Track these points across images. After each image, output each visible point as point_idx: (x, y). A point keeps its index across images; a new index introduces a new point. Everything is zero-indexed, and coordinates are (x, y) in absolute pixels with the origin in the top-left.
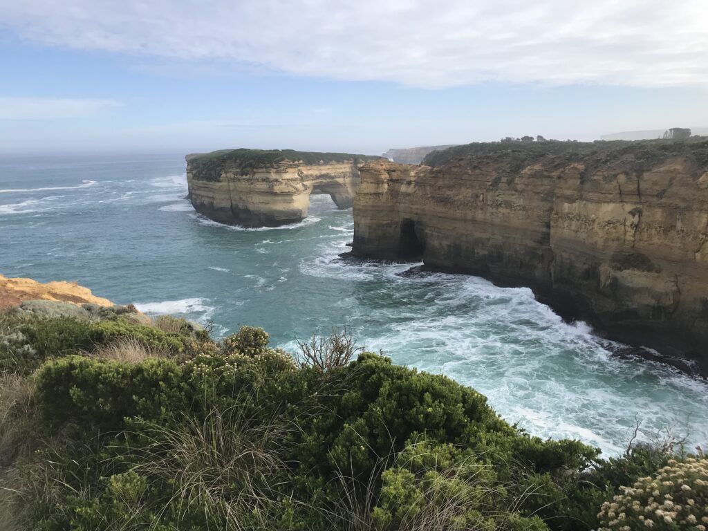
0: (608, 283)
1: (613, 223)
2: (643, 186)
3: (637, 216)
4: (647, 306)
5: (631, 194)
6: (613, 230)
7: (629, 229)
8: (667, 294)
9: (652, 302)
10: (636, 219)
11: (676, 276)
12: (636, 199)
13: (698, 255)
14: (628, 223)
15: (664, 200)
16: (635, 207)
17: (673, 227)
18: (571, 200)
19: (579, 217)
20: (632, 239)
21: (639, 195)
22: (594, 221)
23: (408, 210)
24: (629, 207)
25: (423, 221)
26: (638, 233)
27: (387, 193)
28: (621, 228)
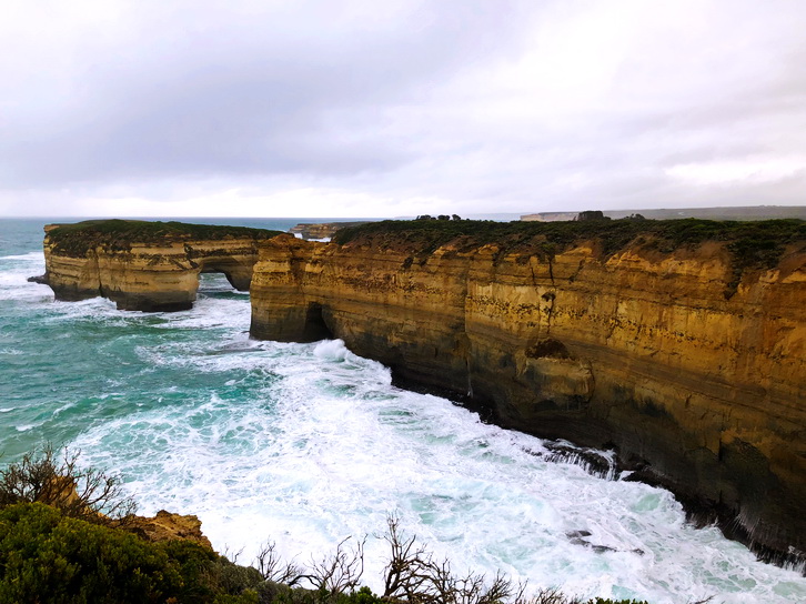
0: (524, 371)
1: (528, 307)
2: (555, 268)
3: (550, 301)
4: (565, 395)
5: (544, 277)
6: (527, 314)
7: (544, 314)
8: (582, 383)
9: (569, 391)
10: (549, 304)
11: (590, 363)
12: (548, 282)
13: (610, 341)
14: (542, 308)
15: (575, 284)
16: (548, 291)
17: (585, 311)
18: (484, 282)
19: (492, 300)
20: (547, 324)
21: (552, 278)
22: (508, 305)
23: (314, 292)
24: (542, 291)
25: (331, 304)
26: (552, 318)
27: (289, 272)
28: (535, 313)
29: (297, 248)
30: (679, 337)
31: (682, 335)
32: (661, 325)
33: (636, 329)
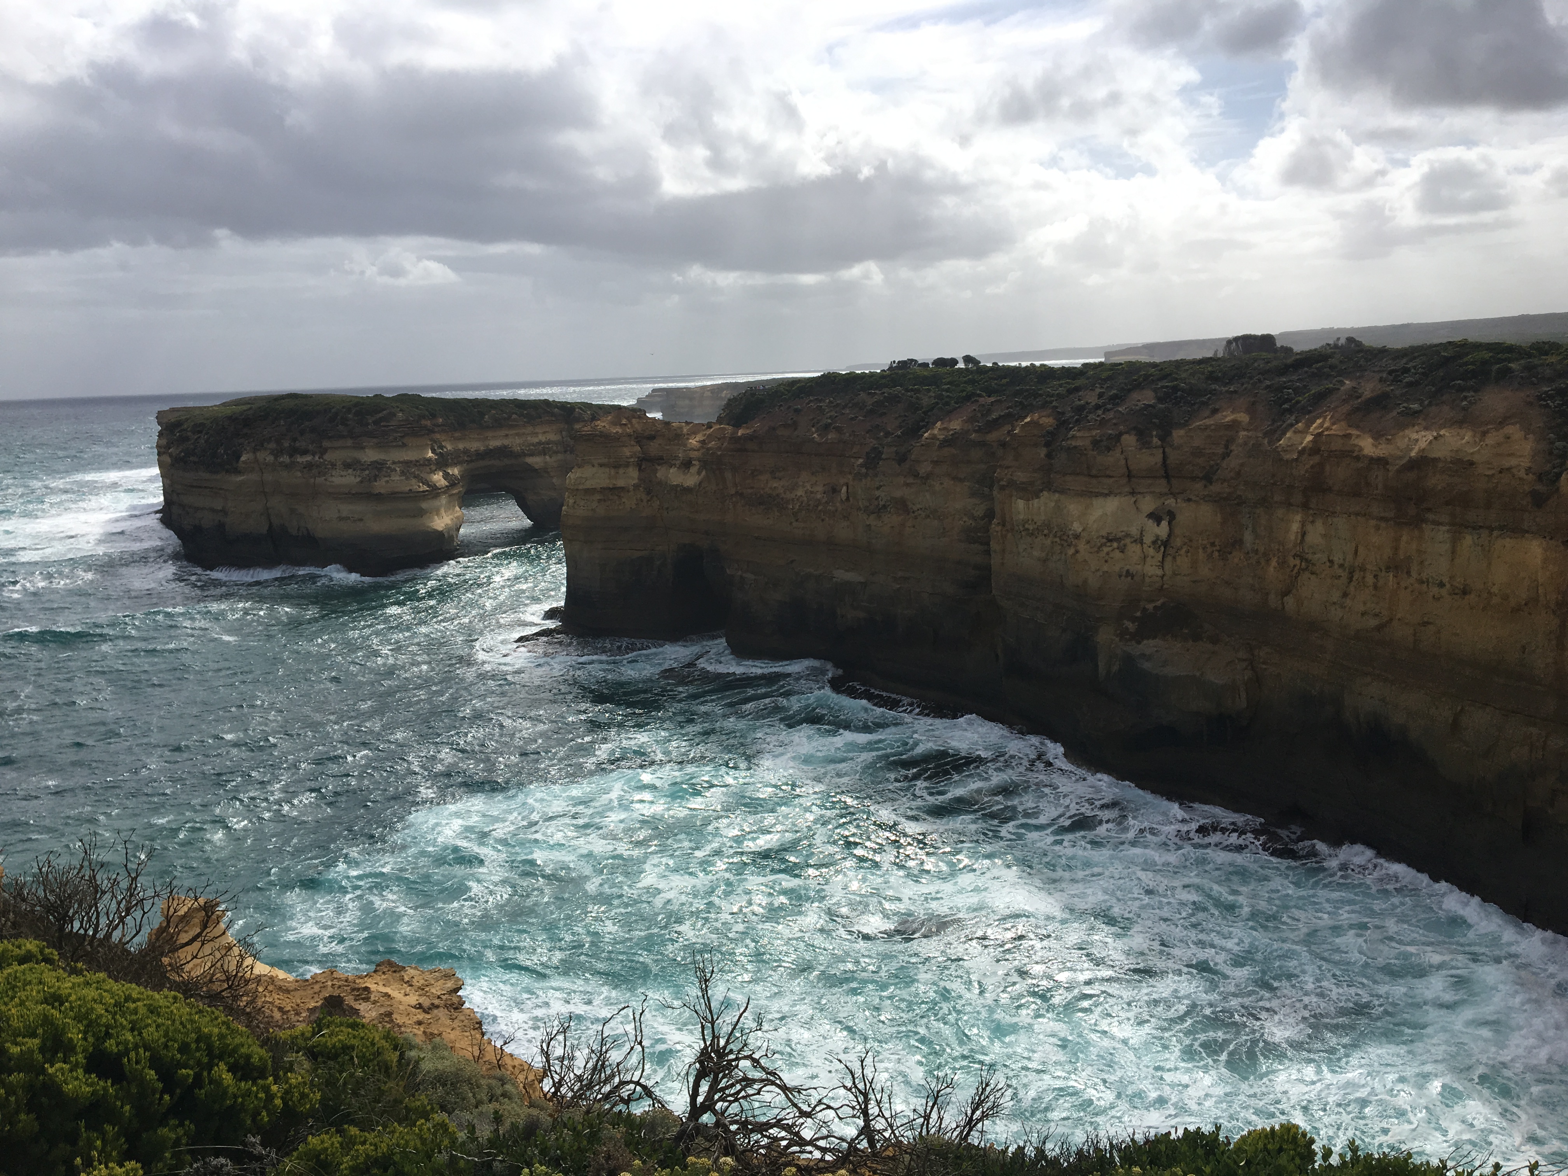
0: (1115, 668)
1: (1118, 540)
2: (1174, 457)
3: (1164, 524)
4: (1199, 714)
5: (1150, 475)
6: (1117, 554)
7: (1151, 551)
8: (1234, 688)
9: (1207, 707)
10: (1163, 530)
11: (1250, 649)
12: (1161, 486)
13: (1290, 601)
14: (1148, 539)
15: (1215, 488)
16: (1159, 503)
17: (1238, 543)
18: (1029, 492)
19: (1047, 529)
20: (1160, 572)
21: (1167, 477)
22: (1077, 537)
23: (687, 525)
24: (1148, 504)
25: (722, 548)
26: (1169, 559)
27: (636, 487)
28: (1134, 550)
29: (652, 438)
30: (1435, 590)
31: (1441, 585)
32: (1397, 566)
33: (1344, 575)
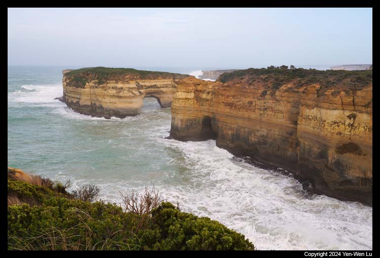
0: (333, 161)
1: (338, 123)
2: (356, 101)
3: (352, 119)
4: (358, 177)
5: (349, 104)
6: (337, 127)
7: (347, 127)
9: (361, 176)
10: (351, 121)
12: (352, 108)
14: (347, 123)
16: (351, 113)
18: (308, 106)
19: (315, 118)
20: (350, 134)
21: (354, 105)
22: (325, 121)
23: (207, 110)
24: (347, 113)
25: (217, 117)
26: (353, 130)
27: (193, 98)
28: (342, 127)
29: (199, 85)
